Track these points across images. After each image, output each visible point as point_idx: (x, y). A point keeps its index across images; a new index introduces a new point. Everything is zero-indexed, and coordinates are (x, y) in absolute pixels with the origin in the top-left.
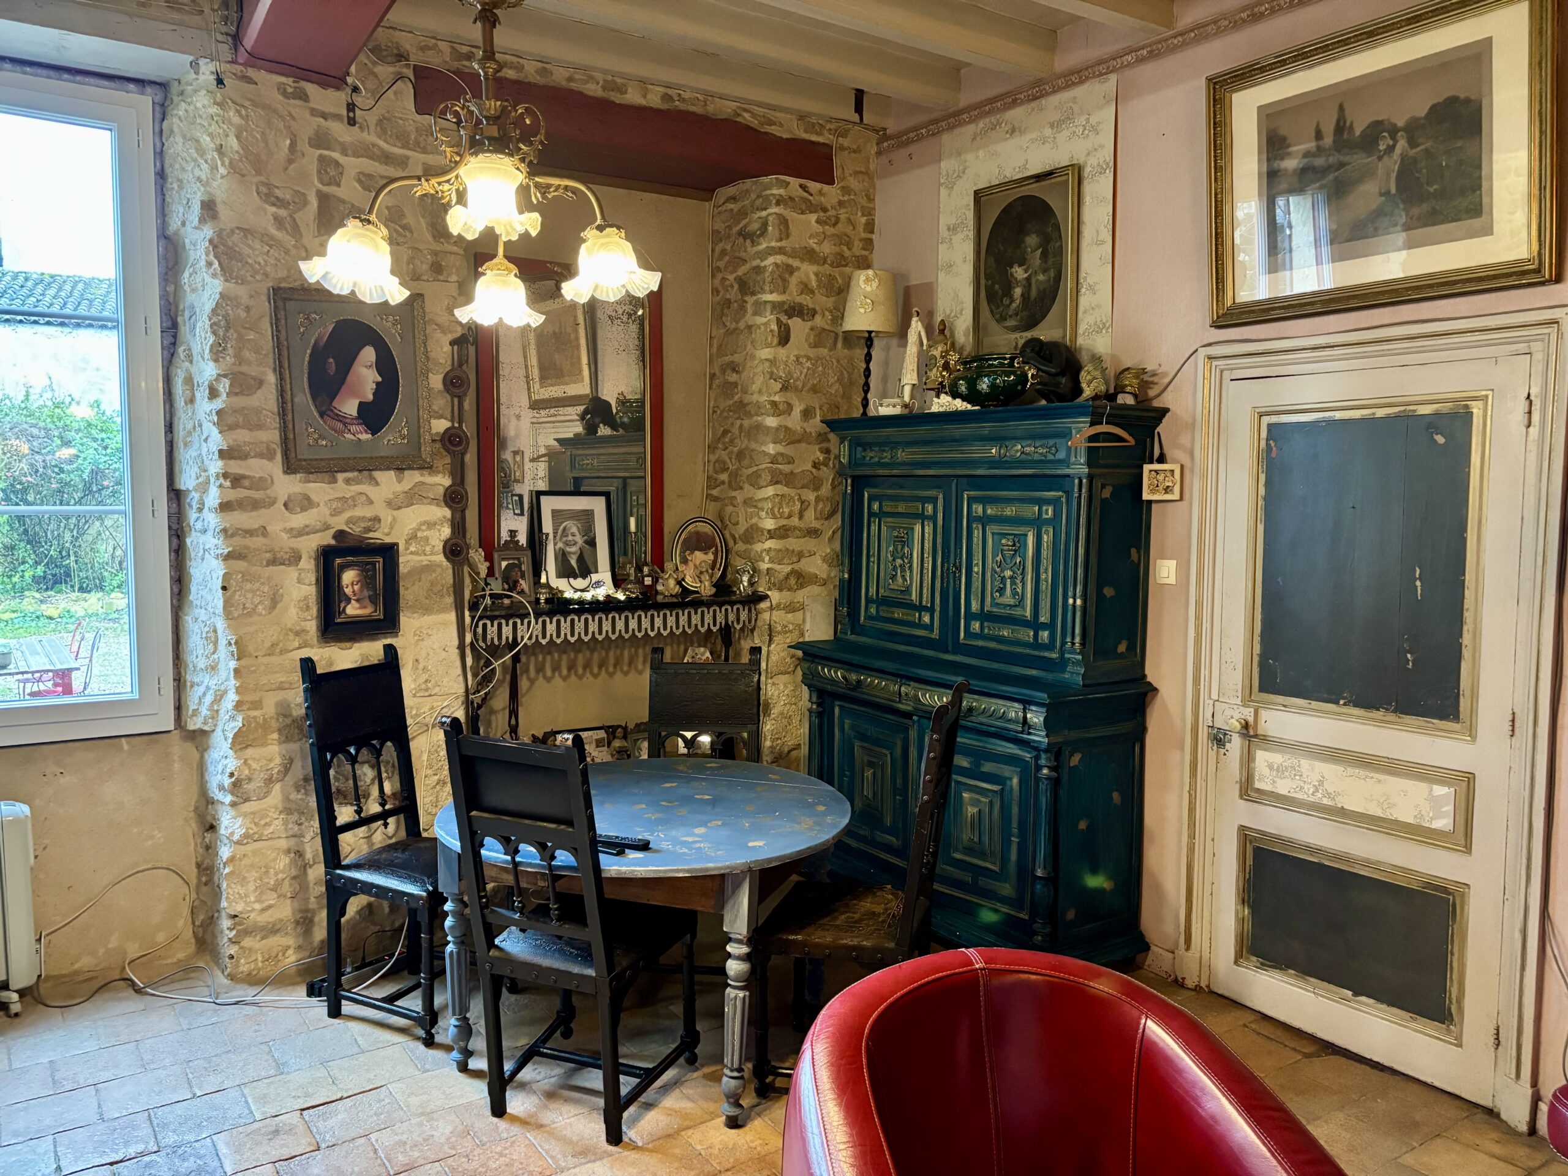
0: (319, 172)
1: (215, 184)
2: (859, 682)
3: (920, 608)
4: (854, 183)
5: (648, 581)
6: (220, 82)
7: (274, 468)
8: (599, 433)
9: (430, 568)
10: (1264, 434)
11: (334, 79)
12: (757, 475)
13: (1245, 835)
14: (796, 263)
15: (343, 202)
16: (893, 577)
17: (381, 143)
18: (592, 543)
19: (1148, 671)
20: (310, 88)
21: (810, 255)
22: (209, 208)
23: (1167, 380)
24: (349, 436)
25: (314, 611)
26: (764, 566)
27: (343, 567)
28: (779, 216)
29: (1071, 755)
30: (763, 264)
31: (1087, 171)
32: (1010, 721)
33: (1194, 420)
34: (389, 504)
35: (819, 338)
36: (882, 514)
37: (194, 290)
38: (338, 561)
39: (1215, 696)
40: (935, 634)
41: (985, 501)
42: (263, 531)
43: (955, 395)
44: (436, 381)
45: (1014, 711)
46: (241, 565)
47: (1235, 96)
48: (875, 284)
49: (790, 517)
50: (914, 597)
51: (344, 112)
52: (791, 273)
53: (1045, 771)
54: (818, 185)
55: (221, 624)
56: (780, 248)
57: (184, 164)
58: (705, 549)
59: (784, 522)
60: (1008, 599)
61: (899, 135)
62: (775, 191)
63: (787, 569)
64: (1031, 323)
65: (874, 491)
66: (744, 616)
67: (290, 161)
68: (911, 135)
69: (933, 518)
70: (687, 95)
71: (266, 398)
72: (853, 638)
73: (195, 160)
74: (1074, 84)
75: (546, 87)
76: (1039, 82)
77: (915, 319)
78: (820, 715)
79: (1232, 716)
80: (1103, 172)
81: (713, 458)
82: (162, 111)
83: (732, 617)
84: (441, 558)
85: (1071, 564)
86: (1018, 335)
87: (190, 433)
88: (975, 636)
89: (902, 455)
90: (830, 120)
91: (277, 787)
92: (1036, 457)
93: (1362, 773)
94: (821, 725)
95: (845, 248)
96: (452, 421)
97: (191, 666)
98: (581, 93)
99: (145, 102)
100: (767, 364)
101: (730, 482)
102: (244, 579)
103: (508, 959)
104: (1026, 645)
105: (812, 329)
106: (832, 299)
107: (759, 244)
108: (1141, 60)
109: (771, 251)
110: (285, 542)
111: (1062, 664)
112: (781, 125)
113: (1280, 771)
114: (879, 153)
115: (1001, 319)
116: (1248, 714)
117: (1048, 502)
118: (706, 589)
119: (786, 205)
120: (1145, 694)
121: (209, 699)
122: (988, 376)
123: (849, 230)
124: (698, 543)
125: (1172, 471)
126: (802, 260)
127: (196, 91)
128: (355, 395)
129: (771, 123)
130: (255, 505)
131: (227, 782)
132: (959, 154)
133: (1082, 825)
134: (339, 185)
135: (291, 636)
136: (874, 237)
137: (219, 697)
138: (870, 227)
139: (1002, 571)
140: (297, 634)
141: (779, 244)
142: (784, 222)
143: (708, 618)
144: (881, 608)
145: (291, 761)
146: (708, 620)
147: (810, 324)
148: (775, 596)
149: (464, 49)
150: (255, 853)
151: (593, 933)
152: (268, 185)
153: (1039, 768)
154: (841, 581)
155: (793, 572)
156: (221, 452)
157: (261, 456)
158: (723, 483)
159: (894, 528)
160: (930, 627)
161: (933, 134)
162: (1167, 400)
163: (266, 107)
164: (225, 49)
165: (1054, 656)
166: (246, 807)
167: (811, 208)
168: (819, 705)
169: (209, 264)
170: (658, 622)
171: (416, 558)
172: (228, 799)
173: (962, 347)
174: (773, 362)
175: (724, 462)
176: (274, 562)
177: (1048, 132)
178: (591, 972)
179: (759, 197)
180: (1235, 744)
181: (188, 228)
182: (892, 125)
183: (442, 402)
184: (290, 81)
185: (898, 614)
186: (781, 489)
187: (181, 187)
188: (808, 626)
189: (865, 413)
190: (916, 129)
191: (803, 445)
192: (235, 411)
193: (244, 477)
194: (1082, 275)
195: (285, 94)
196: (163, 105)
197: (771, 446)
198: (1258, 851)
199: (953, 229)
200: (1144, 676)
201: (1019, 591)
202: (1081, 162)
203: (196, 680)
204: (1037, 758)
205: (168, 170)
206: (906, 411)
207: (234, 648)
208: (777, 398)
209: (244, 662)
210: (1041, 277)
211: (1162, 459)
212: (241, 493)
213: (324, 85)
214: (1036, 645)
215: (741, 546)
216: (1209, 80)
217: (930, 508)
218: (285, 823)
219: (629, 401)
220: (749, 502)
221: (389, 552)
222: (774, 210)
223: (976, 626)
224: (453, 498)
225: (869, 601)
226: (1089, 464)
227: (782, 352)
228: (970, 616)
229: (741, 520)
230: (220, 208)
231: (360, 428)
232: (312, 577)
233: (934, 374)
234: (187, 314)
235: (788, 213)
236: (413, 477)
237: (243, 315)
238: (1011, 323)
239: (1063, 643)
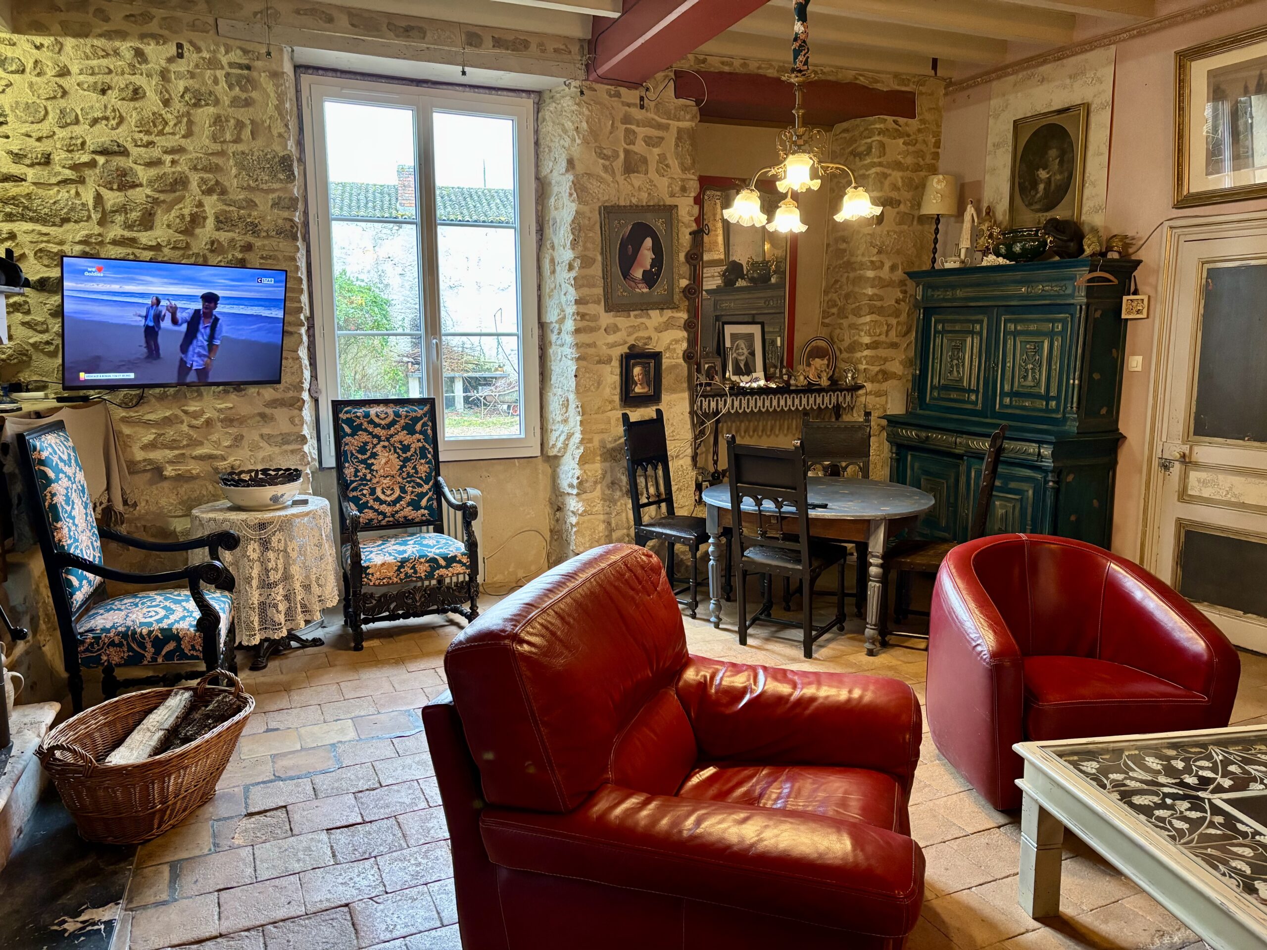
0: (625, 138)
1: (573, 149)
2: (927, 437)
3: (970, 391)
4: (928, 116)
5: (785, 377)
6: (582, 93)
7: (600, 309)
8: (737, 285)
9: (675, 366)
10: (1205, 275)
11: (634, 85)
12: (859, 308)
13: (1180, 523)
14: (889, 171)
15: (636, 153)
16: (951, 372)
17: (656, 118)
18: (752, 354)
19: (1120, 426)
20: (623, 90)
21: (898, 166)
22: (571, 163)
23: (1142, 242)
24: (638, 290)
25: (618, 390)
26: (862, 367)
27: (634, 365)
28: (880, 141)
29: (1068, 475)
30: (867, 173)
31: (1093, 108)
32: (1030, 454)
33: (1159, 266)
34: (656, 329)
35: (903, 219)
36: (944, 332)
37: (556, 209)
38: (632, 361)
39: (1164, 439)
40: (979, 407)
41: (1016, 322)
42: (593, 345)
43: (998, 255)
44: (682, 257)
45: (1032, 448)
46: (584, 363)
47: (1193, 64)
48: (943, 184)
49: (880, 335)
50: (965, 384)
51: (638, 102)
52: (886, 178)
53: (1051, 484)
54: (905, 120)
55: (572, 397)
56: (880, 163)
57: (552, 137)
58: (822, 357)
59: (876, 338)
60: (1029, 382)
61: (961, 82)
62: (877, 126)
63: (877, 369)
64: (1050, 206)
65: (938, 317)
66: (848, 398)
67: (611, 133)
68: (970, 82)
69: (980, 333)
70: (825, 70)
71: (597, 270)
72: (921, 412)
73: (560, 136)
74: (1086, 51)
75: (745, 74)
76: (1061, 49)
77: (969, 206)
78: (898, 461)
79: (1175, 449)
80: (1104, 108)
81: (826, 299)
82: (538, 108)
83: (841, 399)
84: (681, 361)
85: (1073, 358)
86: (1041, 215)
87: (552, 291)
88: (1007, 407)
89: (959, 293)
90: (914, 76)
91: (599, 486)
92: (1052, 293)
93: (1257, 481)
94: (898, 467)
95: (920, 159)
96: (690, 280)
97: (551, 421)
98: (765, 76)
99: (528, 103)
100: (869, 237)
101: (839, 314)
102: (586, 372)
103: (753, 562)
104: (1041, 410)
105: (898, 213)
106: (911, 193)
107: (865, 160)
108: (1133, 37)
109: (873, 165)
110: (604, 351)
111: (1065, 419)
112: (883, 82)
113: (1205, 483)
114: (946, 95)
115: (1029, 205)
116: (1186, 449)
117: (1059, 320)
118: (825, 382)
119: (884, 135)
120: (1118, 440)
121: (562, 438)
122: (1020, 242)
123: (924, 148)
124: (818, 353)
125: (1143, 300)
126: (893, 169)
127: (563, 97)
128: (641, 266)
129: (877, 81)
130: (592, 330)
131: (575, 482)
132: (1004, 95)
133: (1073, 518)
134: (634, 144)
135: (607, 404)
136: (940, 150)
137: (570, 436)
138: (937, 145)
139: (1026, 365)
140: (610, 402)
141: (879, 160)
142: (882, 145)
143: (827, 400)
144: (941, 392)
145: (606, 472)
146: (827, 401)
147: (896, 210)
148: (869, 386)
149: (702, 57)
150: (589, 521)
151: (803, 546)
152: (600, 148)
153: (1046, 482)
154: (914, 376)
155: (881, 371)
156: (576, 300)
157: (594, 302)
158: (833, 314)
159: (952, 340)
160: (975, 403)
161: (986, 82)
162: (1141, 255)
163: (600, 104)
164: (582, 74)
165: (1059, 416)
166: (584, 496)
167: (901, 135)
168: (897, 454)
169: (571, 195)
170: (797, 401)
171: (669, 360)
172: (575, 491)
173: (1001, 223)
174: (872, 235)
175: (835, 301)
176: (599, 362)
177: (1068, 81)
178: (800, 567)
179: (866, 129)
180: (1177, 468)
181: (555, 173)
182: (956, 76)
183: (685, 269)
184: (612, 88)
185: (954, 395)
186: (874, 317)
187: (550, 151)
188: (889, 406)
189: (933, 267)
190: (973, 78)
191: (890, 289)
192: (583, 277)
193: (587, 314)
194: (1087, 175)
195: (611, 96)
196: (538, 104)
197: (870, 289)
198: (1188, 533)
199: (996, 146)
200: (1118, 429)
201: (1037, 377)
202: (1090, 101)
203: (554, 428)
204: (1045, 477)
205: (542, 141)
206: (962, 266)
207: (580, 409)
208: (874, 259)
209: (585, 417)
210: (1058, 177)
211: (1136, 293)
212: (585, 323)
213: (629, 88)
214: (1047, 410)
215: (845, 355)
216: (1176, 53)
217: (978, 327)
218: (603, 506)
219: (757, 262)
220: (852, 326)
221: (657, 356)
222: (877, 138)
223: (1007, 400)
224: (689, 326)
225: (933, 388)
226: (1087, 296)
227: (879, 229)
228: (1003, 394)
229: (846, 337)
230: (576, 163)
231: (644, 285)
232: (618, 371)
233: (981, 241)
234: (551, 223)
235: (886, 140)
236: (668, 313)
237: (587, 222)
238: (1037, 207)
239: (1065, 407)
